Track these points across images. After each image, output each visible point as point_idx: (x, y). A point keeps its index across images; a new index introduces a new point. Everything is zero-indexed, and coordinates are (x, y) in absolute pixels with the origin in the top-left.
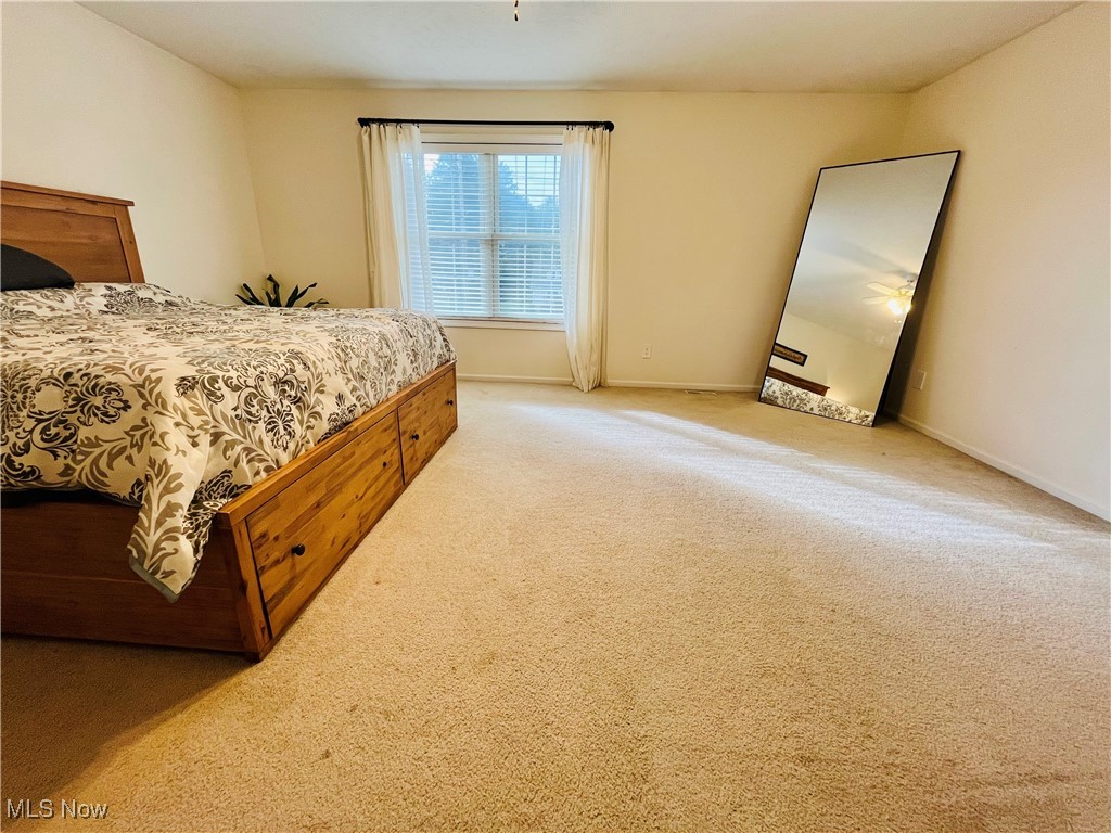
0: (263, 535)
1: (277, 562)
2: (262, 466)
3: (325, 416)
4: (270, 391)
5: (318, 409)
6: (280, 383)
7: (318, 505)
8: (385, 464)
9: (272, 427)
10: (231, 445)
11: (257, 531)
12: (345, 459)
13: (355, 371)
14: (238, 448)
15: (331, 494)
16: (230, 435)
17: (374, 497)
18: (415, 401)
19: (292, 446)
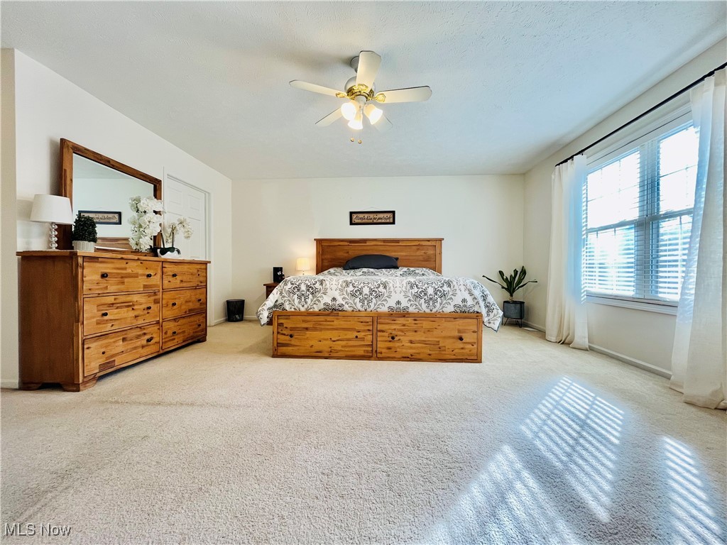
0: (282, 324)
1: (284, 334)
2: (293, 307)
3: (323, 302)
4: (303, 288)
5: (319, 299)
6: (308, 287)
7: (307, 329)
8: (357, 337)
9: (299, 298)
10: (284, 297)
11: (281, 321)
12: (326, 321)
13: (349, 292)
14: (286, 298)
15: (315, 329)
16: (284, 294)
17: (342, 347)
18: (401, 321)
19: (306, 306)
